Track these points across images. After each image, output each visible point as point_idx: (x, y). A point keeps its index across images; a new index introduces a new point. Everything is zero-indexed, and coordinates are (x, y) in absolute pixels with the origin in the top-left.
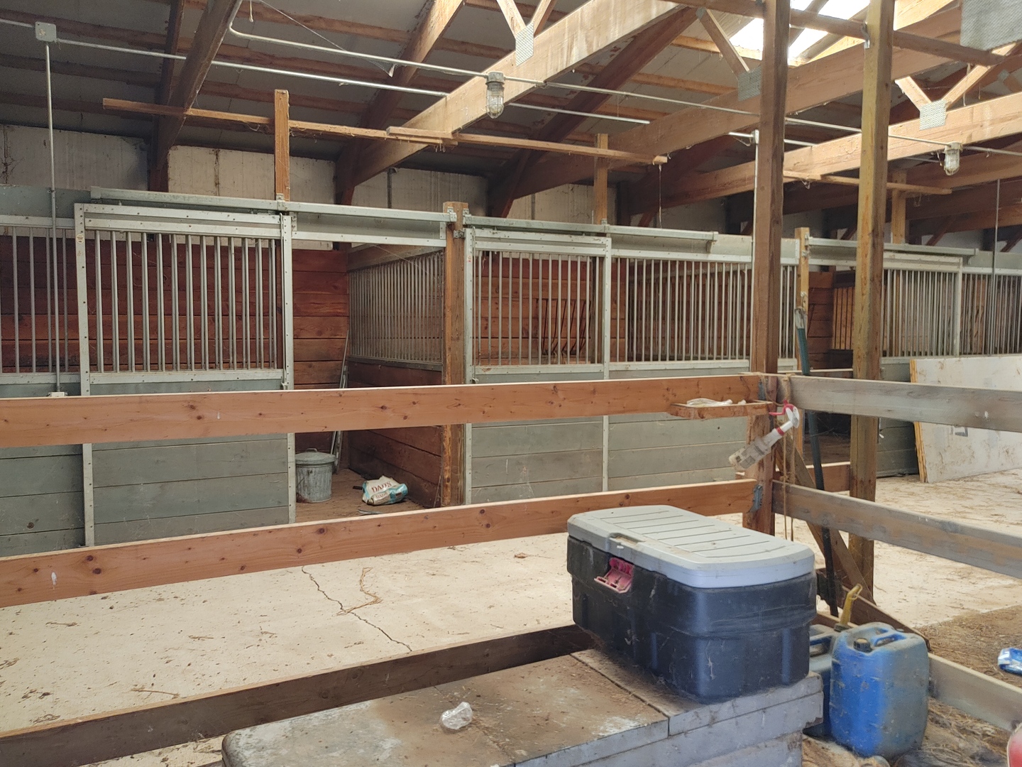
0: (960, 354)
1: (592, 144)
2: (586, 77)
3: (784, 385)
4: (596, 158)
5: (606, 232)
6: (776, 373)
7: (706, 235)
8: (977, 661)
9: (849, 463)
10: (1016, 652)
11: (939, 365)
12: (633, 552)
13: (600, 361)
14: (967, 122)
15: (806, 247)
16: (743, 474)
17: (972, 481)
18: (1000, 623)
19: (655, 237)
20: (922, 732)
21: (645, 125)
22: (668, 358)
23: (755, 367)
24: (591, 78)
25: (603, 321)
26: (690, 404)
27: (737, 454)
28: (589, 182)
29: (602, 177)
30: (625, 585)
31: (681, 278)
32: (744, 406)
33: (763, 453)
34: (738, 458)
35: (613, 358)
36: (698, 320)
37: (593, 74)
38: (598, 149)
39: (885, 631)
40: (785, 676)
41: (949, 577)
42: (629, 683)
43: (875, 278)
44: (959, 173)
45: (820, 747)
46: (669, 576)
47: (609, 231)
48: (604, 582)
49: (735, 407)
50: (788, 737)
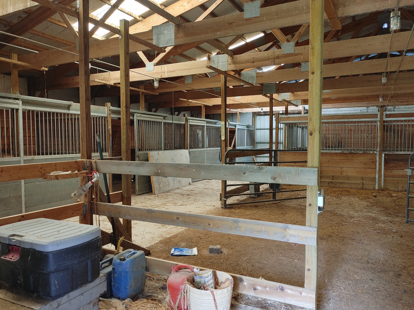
0: (164, 150)
1: (9, 57)
2: (6, 27)
3: (93, 164)
4: (12, 64)
5: (18, 98)
6: (91, 159)
7: (68, 103)
8: (165, 254)
9: (122, 191)
10: (176, 248)
11: (158, 154)
12: (20, 242)
13: (19, 155)
14: (160, 71)
15: (110, 110)
16: (79, 200)
17: (169, 192)
18: (173, 239)
19: (44, 102)
20: (144, 285)
21: (36, 53)
22: (53, 154)
23: (82, 157)
24: (8, 27)
25: (19, 138)
26: (52, 174)
27: (75, 193)
28: (9, 74)
29: (15, 73)
30: (17, 257)
31: (57, 120)
32: (76, 173)
33: (85, 191)
34: (75, 194)
35: (25, 154)
36: (66, 137)
37: (9, 26)
38: (12, 60)
39: (131, 252)
40: (89, 279)
41: (159, 227)
42: (19, 300)
43: (128, 123)
44: (159, 88)
45: (109, 301)
46: (36, 249)
47: (20, 98)
48: (6, 257)
49: (73, 174)
50: (93, 302)
